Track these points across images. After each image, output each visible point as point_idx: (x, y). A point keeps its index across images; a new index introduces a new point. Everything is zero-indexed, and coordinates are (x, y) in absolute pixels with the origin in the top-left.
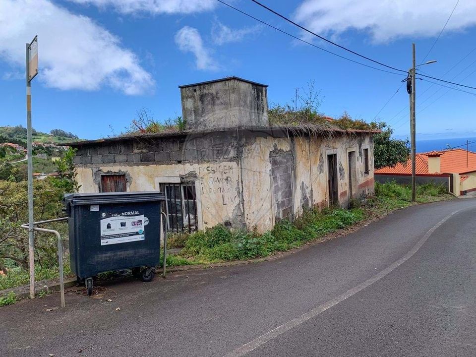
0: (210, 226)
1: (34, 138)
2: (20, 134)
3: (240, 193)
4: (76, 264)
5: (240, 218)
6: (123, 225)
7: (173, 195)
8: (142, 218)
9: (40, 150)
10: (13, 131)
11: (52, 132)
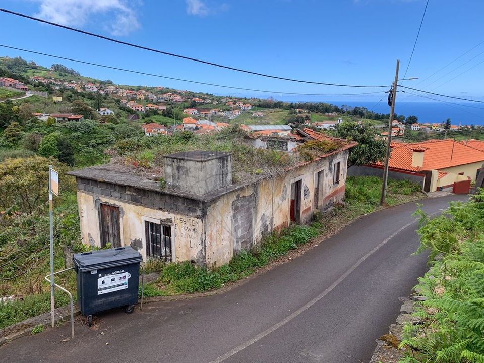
0: (181, 260)
1: (34, 72)
2: (20, 66)
3: (203, 242)
4: (81, 303)
5: (202, 260)
6: (113, 280)
7: (155, 230)
8: (126, 274)
9: (41, 87)
10: (12, 62)
11: (53, 66)
